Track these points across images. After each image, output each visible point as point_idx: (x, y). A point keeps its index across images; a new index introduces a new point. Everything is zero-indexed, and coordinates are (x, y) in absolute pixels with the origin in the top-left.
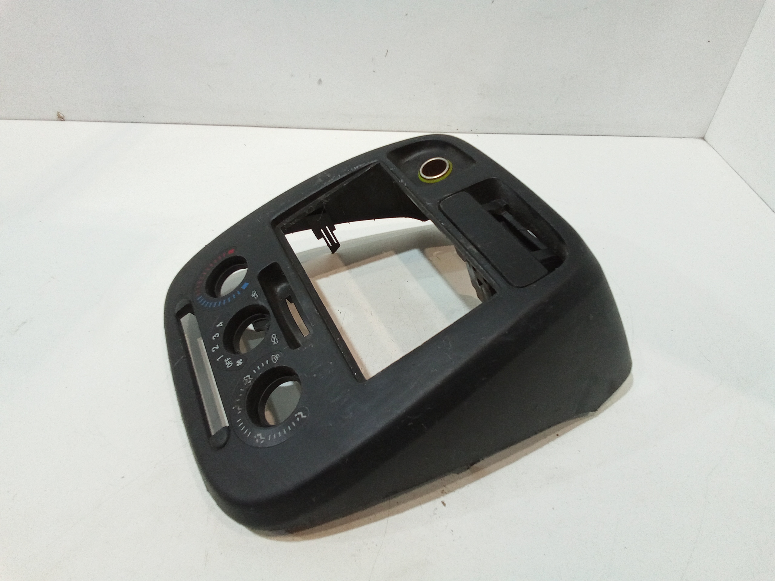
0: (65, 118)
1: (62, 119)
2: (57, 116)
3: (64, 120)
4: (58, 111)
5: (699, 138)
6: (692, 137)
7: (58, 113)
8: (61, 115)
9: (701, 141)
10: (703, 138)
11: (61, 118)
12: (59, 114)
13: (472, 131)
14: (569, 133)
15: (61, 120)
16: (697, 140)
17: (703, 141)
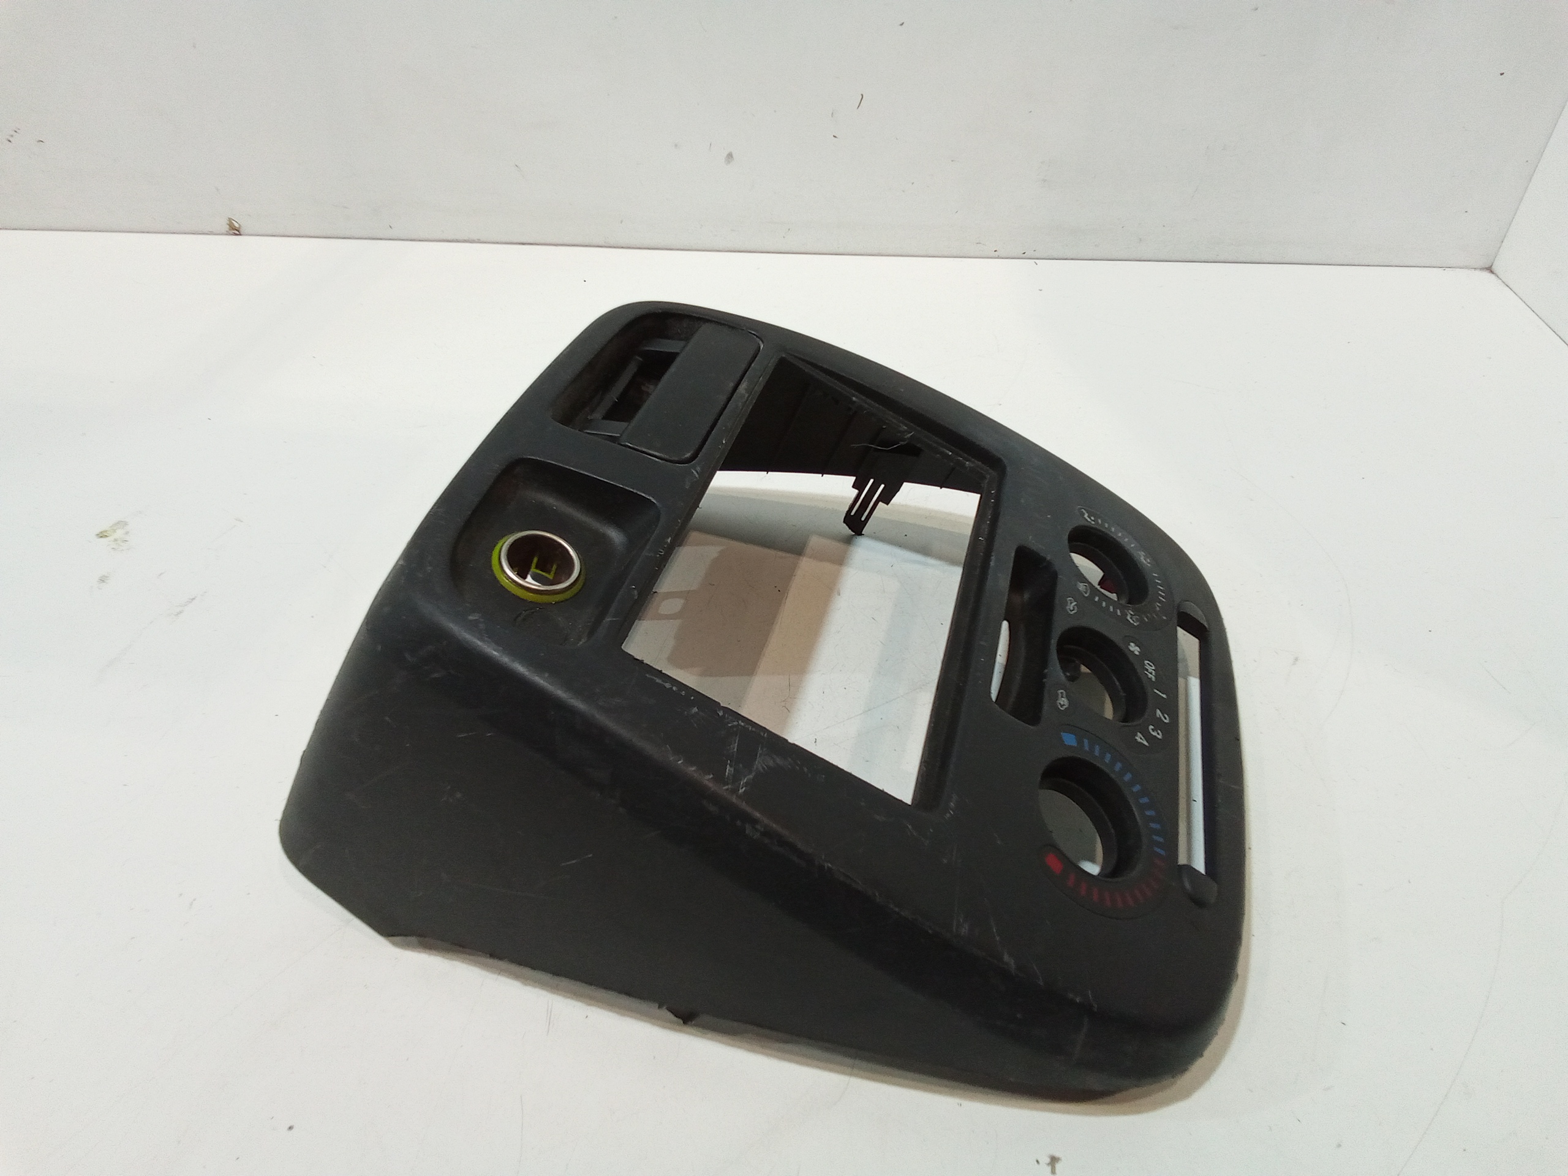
0: (242, 231)
1: (237, 232)
2: (228, 226)
3: (240, 235)
4: (230, 217)
5: (1482, 269)
6: (1467, 267)
7: (230, 219)
8: (237, 225)
9: (1486, 275)
10: (1490, 269)
11: (235, 230)
12: (231, 222)
13: (1024, 253)
14: (1219, 258)
15: (236, 235)
16: (1478, 272)
17: (1493, 276)
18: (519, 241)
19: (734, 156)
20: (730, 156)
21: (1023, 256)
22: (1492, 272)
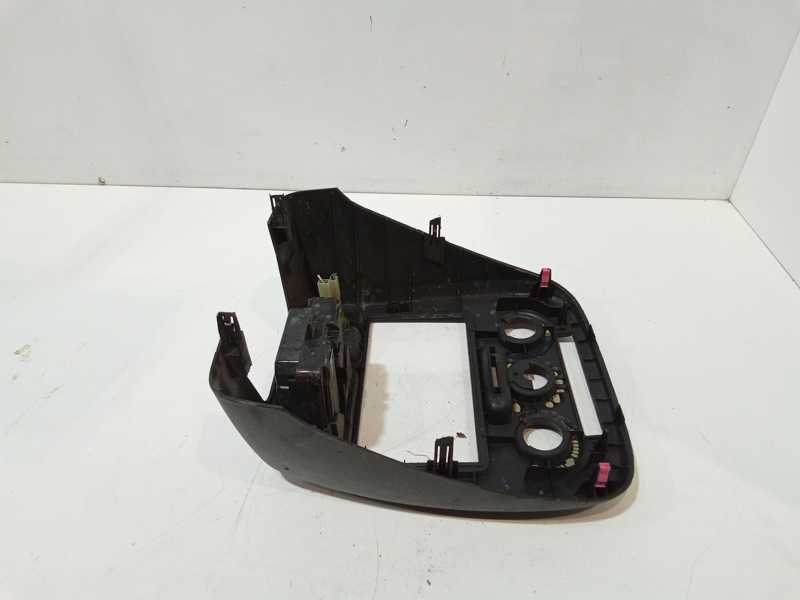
0: (106, 183)
1: (103, 184)
2: (98, 181)
3: (105, 185)
4: (99, 177)
5: (725, 200)
6: (716, 199)
8: (103, 181)
9: (726, 203)
10: (728, 200)
11: (102, 183)
12: (100, 179)
13: (491, 193)
14: (589, 196)
16: (722, 202)
17: (730, 204)
18: (241, 188)
19: (345, 148)
20: (343, 148)
21: (491, 195)
22: (730, 202)
